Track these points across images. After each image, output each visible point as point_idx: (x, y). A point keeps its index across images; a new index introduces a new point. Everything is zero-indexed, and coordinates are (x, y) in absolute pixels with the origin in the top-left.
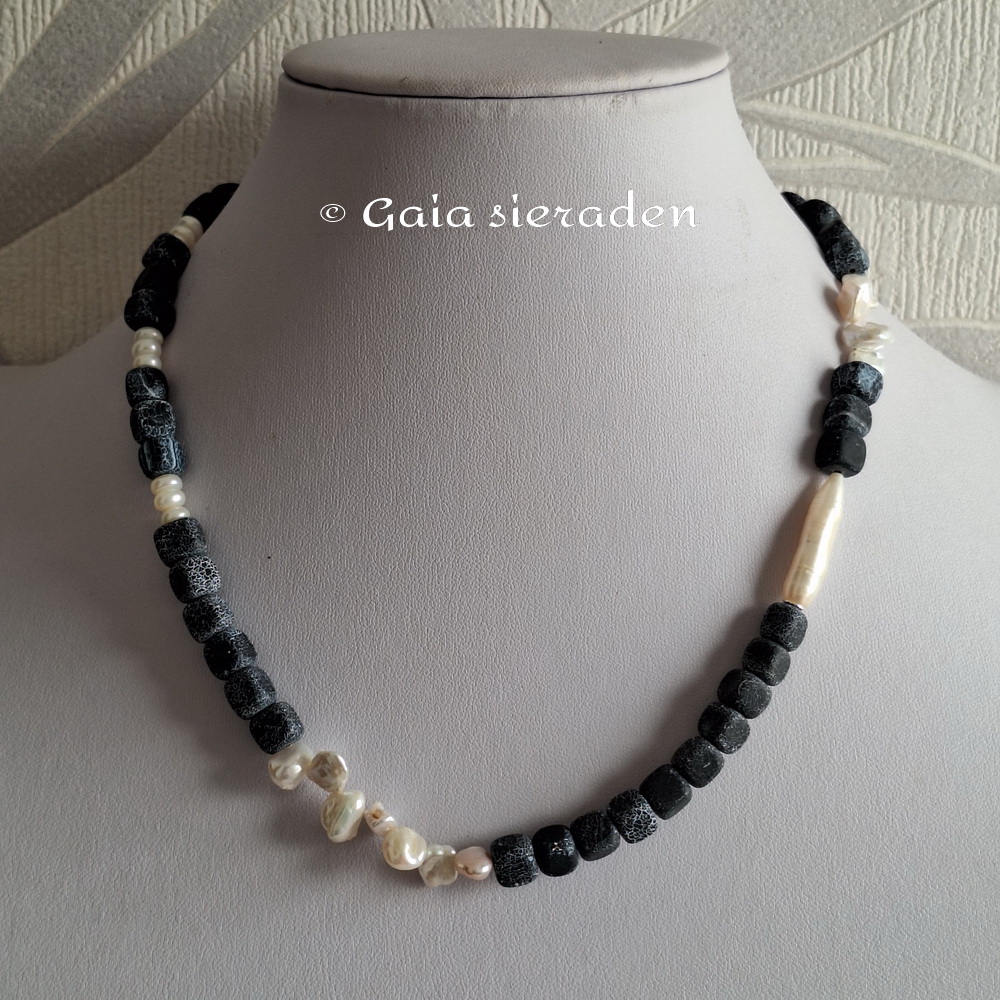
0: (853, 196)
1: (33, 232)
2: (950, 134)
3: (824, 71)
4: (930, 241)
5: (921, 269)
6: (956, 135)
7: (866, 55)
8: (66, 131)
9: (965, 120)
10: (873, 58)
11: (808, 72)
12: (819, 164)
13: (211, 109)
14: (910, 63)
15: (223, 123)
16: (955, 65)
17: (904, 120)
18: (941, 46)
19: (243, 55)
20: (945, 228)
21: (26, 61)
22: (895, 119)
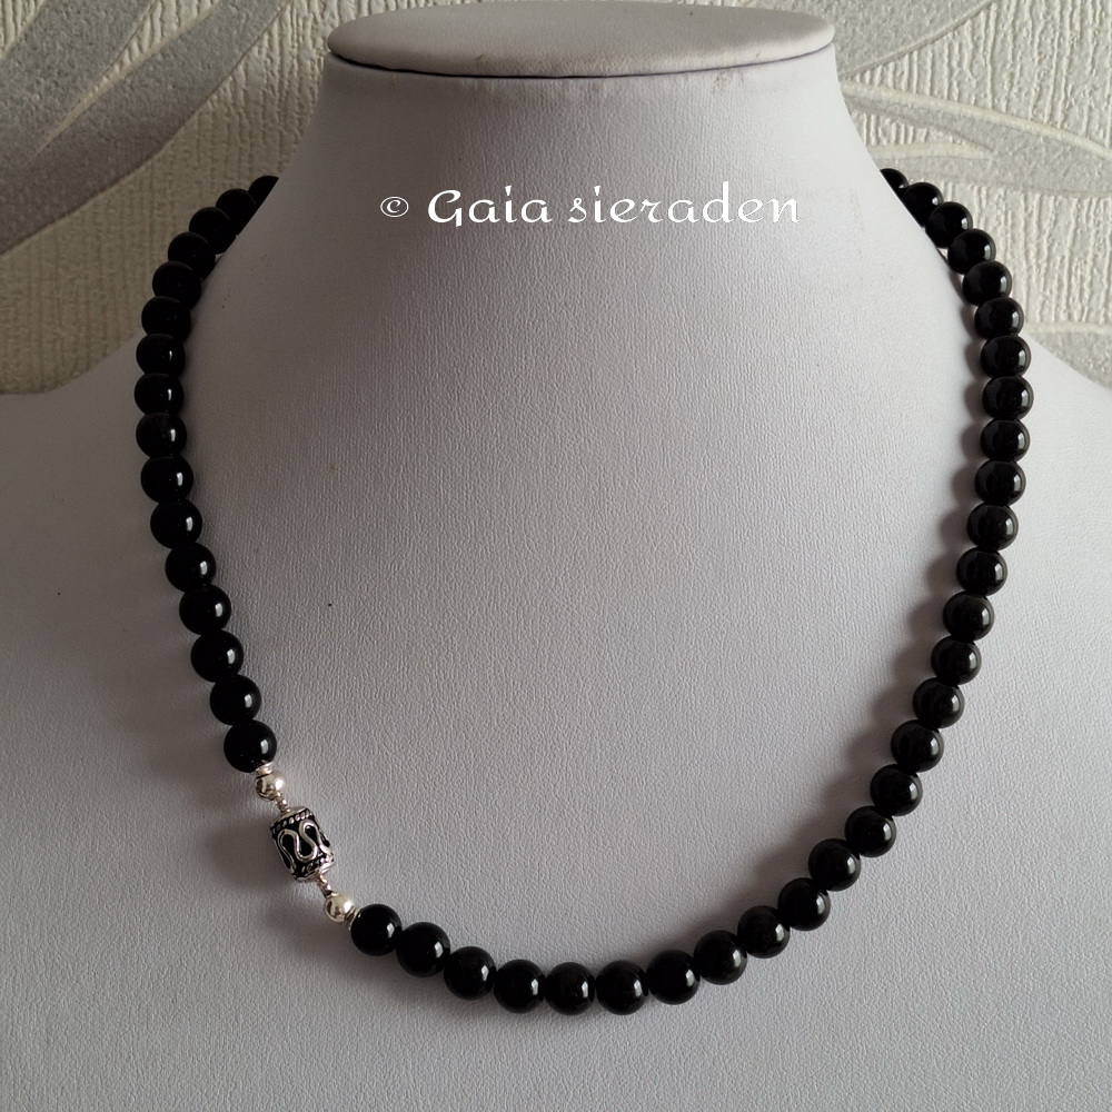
0: (953, 187)
1: (27, 243)
2: (1059, 117)
3: (920, 48)
4: (1039, 237)
5: (1029, 268)
6: (1066, 118)
7: (966, 29)
8: (63, 126)
9: (1076, 101)
10: (973, 34)
11: (902, 49)
12: (915, 153)
13: (230, 100)
14: (1015, 38)
15: (244, 114)
16: (1064, 40)
17: (1009, 101)
18: (1049, 18)
19: (266, 37)
20: (1056, 222)
21: (17, 46)
22: (999, 100)
